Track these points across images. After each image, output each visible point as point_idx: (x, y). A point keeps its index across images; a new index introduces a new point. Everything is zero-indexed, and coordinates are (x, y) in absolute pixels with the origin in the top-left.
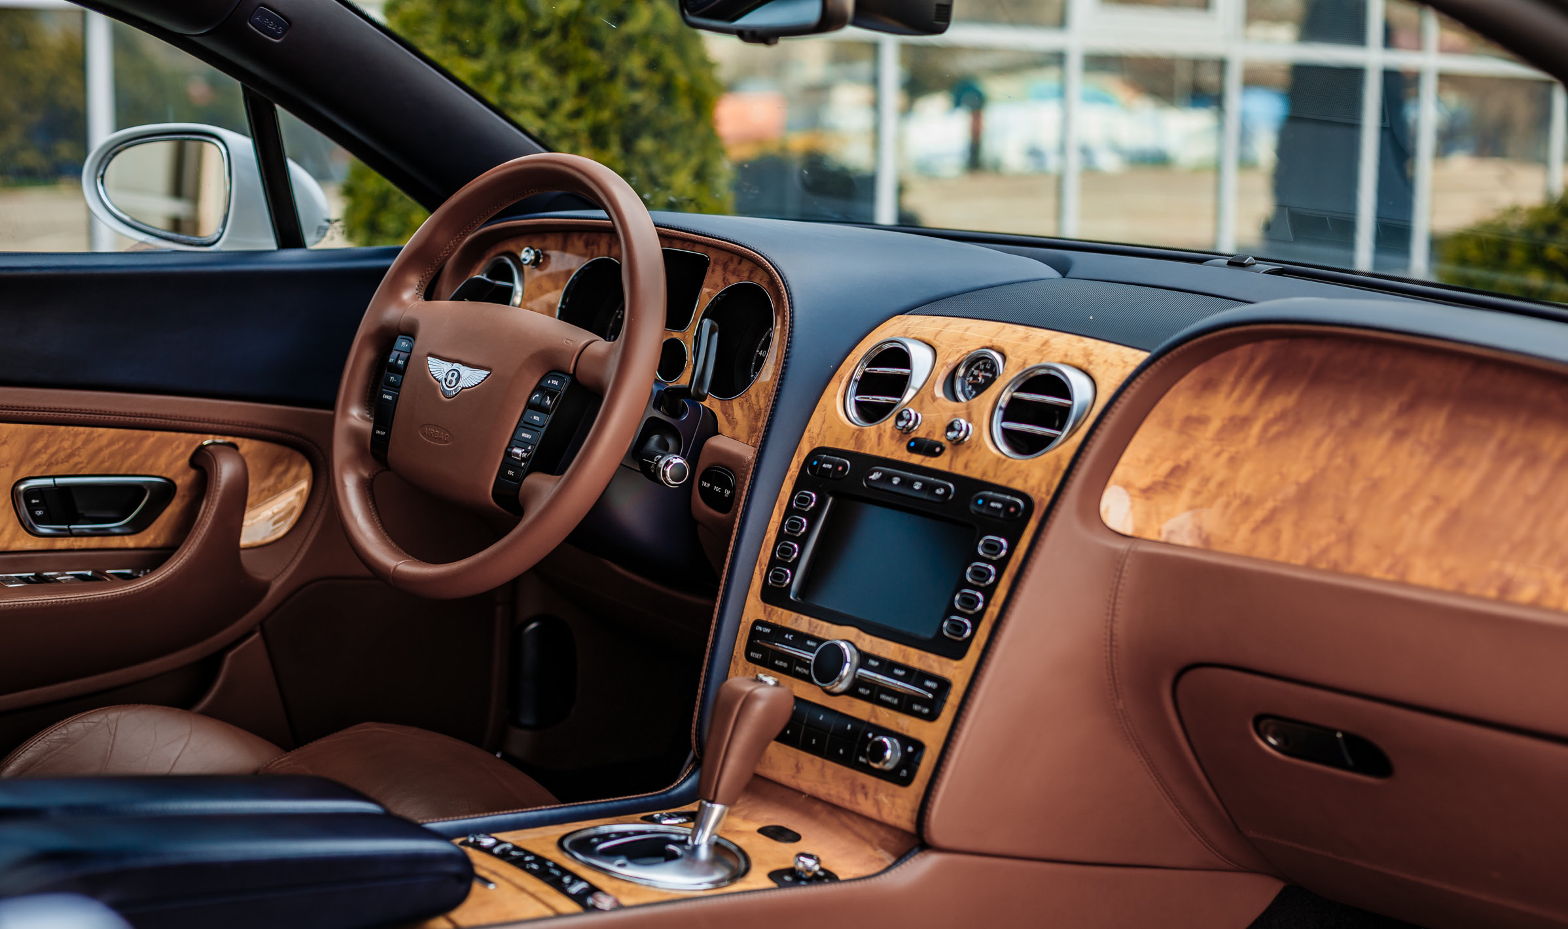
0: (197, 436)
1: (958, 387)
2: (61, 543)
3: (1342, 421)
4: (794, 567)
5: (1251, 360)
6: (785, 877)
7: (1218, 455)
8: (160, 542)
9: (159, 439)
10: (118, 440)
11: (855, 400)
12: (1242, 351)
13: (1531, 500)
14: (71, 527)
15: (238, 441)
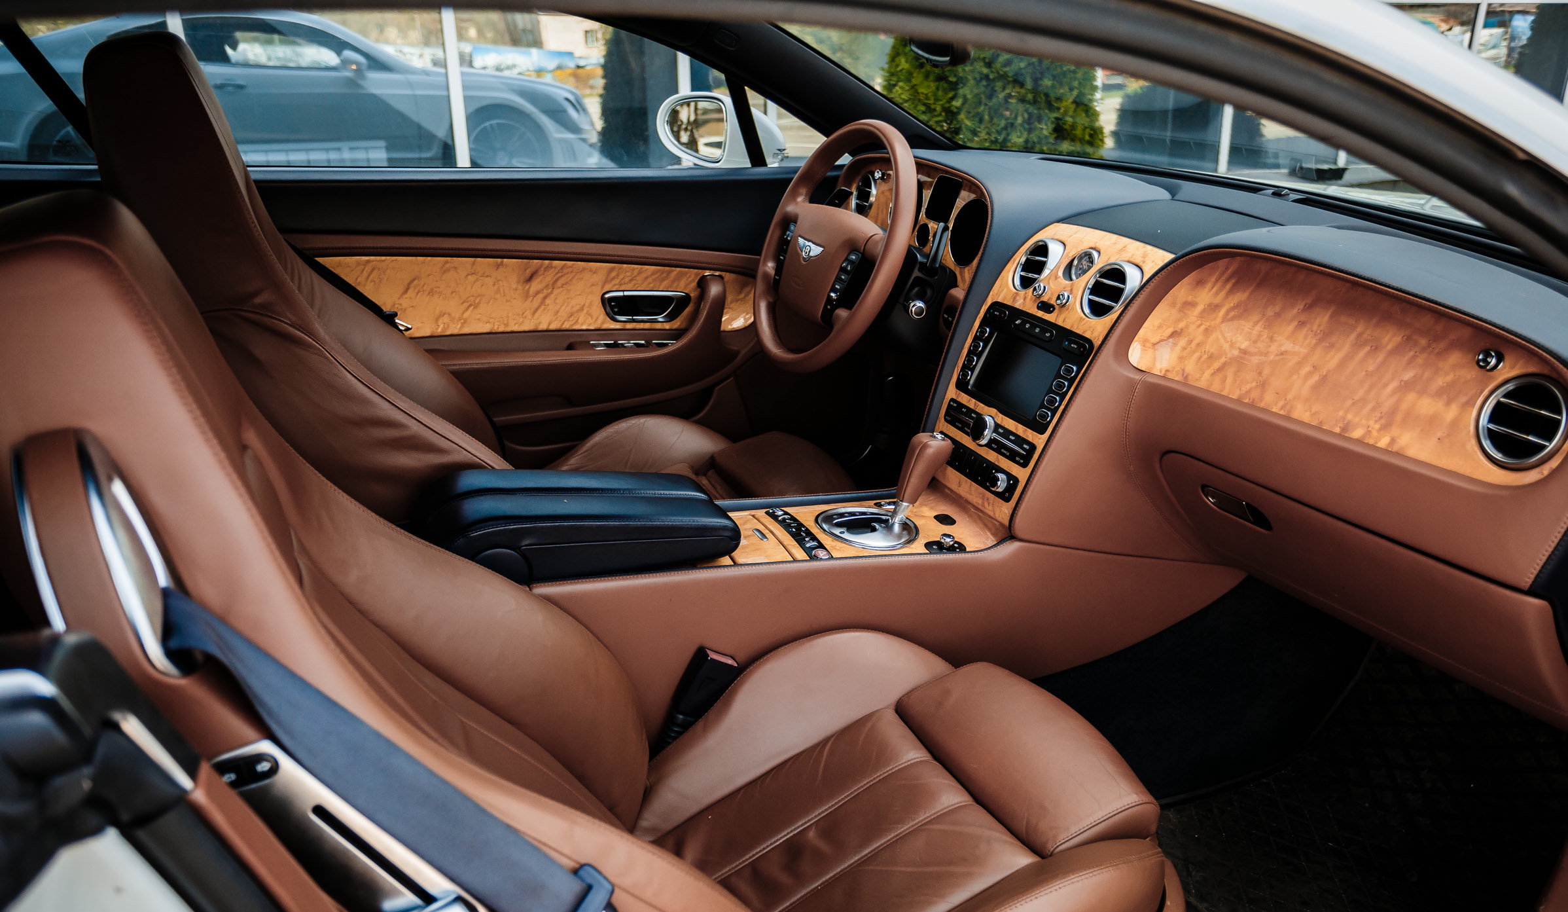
0: (700, 271)
1: (1073, 271)
2: (629, 326)
3: (1270, 312)
4: (973, 370)
5: (1227, 269)
6: (935, 546)
7: (1199, 326)
8: (683, 326)
9: (680, 272)
10: (657, 273)
11: (1021, 275)
12: (1223, 263)
13: (1369, 374)
14: (634, 317)
15: (723, 274)
